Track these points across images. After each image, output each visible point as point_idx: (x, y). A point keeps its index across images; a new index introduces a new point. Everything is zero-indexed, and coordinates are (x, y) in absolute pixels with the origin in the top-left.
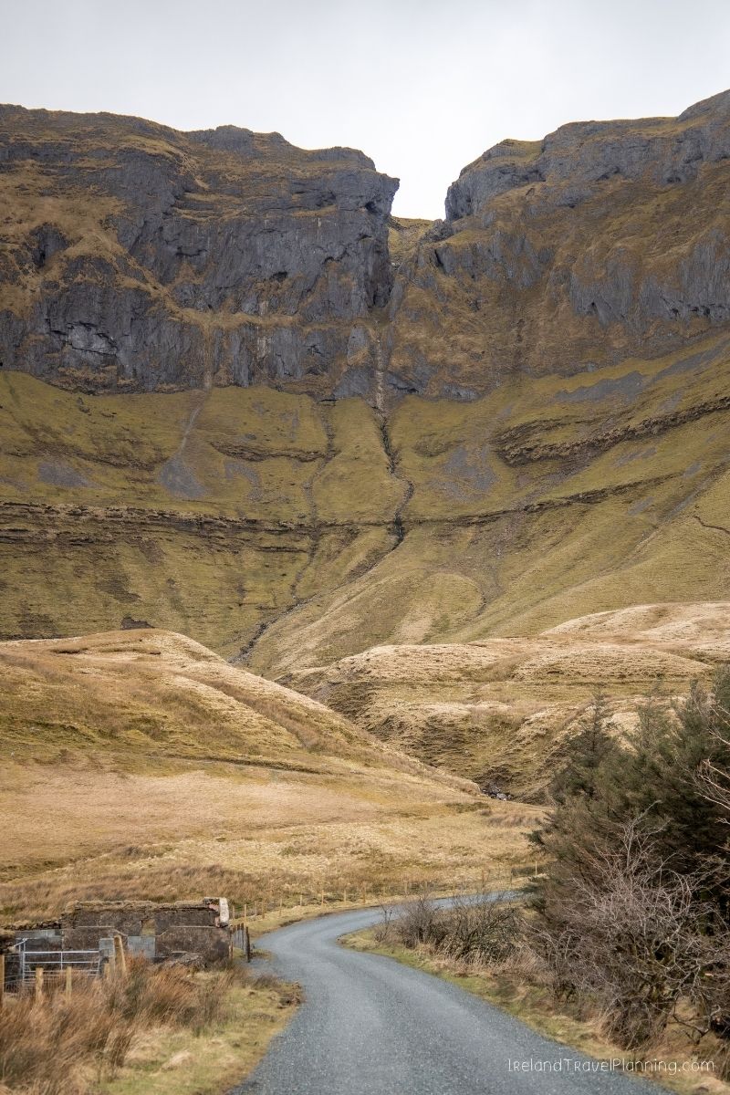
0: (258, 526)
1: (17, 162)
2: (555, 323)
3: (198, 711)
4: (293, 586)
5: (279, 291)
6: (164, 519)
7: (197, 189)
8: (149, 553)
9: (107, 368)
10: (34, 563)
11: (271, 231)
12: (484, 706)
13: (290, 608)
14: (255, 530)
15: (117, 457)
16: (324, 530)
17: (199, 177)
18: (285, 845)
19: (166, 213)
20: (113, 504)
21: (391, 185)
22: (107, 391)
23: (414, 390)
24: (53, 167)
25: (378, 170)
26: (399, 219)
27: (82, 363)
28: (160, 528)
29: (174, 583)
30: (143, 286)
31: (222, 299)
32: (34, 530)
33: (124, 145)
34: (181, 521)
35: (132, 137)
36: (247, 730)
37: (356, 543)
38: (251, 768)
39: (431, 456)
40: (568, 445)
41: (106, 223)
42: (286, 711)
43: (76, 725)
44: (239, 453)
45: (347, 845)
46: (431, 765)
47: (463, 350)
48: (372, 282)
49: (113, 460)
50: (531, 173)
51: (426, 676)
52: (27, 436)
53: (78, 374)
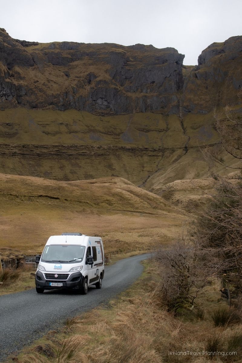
0: (147, 150)
1: (83, 57)
2: (229, 91)
3: (122, 198)
4: (157, 166)
5: (153, 87)
6: (123, 149)
7: (130, 61)
8: (118, 157)
9: (107, 109)
10: (88, 161)
11: (150, 71)
12: (205, 196)
13: (156, 171)
14: (147, 151)
15: (110, 132)
16: (165, 150)
17: (131, 58)
18: (139, 234)
19: (122, 68)
20: (109, 145)
21: (182, 57)
22: (107, 115)
23: (190, 112)
24: (92, 58)
25: (179, 53)
26: (185, 66)
27: (101, 108)
28: (121, 151)
29: (125, 165)
30: (116, 87)
31: (137, 89)
32: (88, 152)
33: (111, 51)
34: (127, 149)
35: (113, 49)
36: (135, 203)
37: (174, 154)
38: (135, 213)
39: (195, 129)
40: (233, 125)
41: (106, 71)
42: (147, 198)
43: (88, 202)
44: (143, 130)
45: (157, 234)
46: (189, 212)
47: (203, 100)
48: (178, 83)
49: (109, 133)
50: (221, 51)
51: (189, 188)
52: (86, 128)
53: (100, 111)
